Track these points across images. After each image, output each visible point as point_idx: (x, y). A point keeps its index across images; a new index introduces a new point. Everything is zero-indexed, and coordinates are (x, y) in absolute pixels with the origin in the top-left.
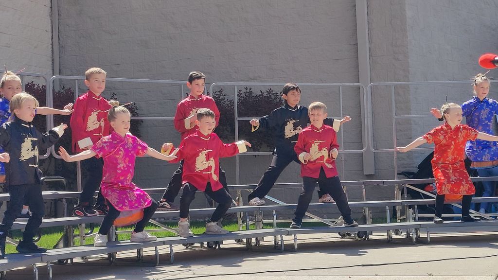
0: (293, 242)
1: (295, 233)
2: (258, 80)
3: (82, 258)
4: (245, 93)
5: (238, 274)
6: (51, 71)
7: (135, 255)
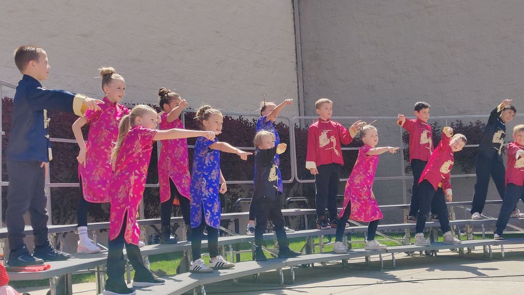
0: (500, 251)
1: (502, 244)
2: (468, 114)
3: (322, 263)
4: (457, 125)
5: (449, 279)
6: (298, 113)
7: (364, 261)
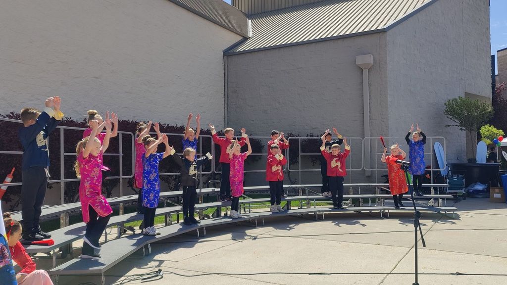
6: (224, 123)
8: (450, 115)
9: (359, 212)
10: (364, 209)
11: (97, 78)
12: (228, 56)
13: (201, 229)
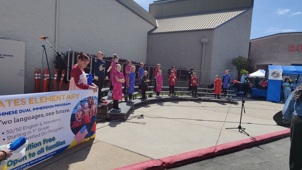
8: (234, 64)
9: (200, 99)
10: (202, 98)
11: (102, 39)
12: (149, 34)
13: (148, 101)
